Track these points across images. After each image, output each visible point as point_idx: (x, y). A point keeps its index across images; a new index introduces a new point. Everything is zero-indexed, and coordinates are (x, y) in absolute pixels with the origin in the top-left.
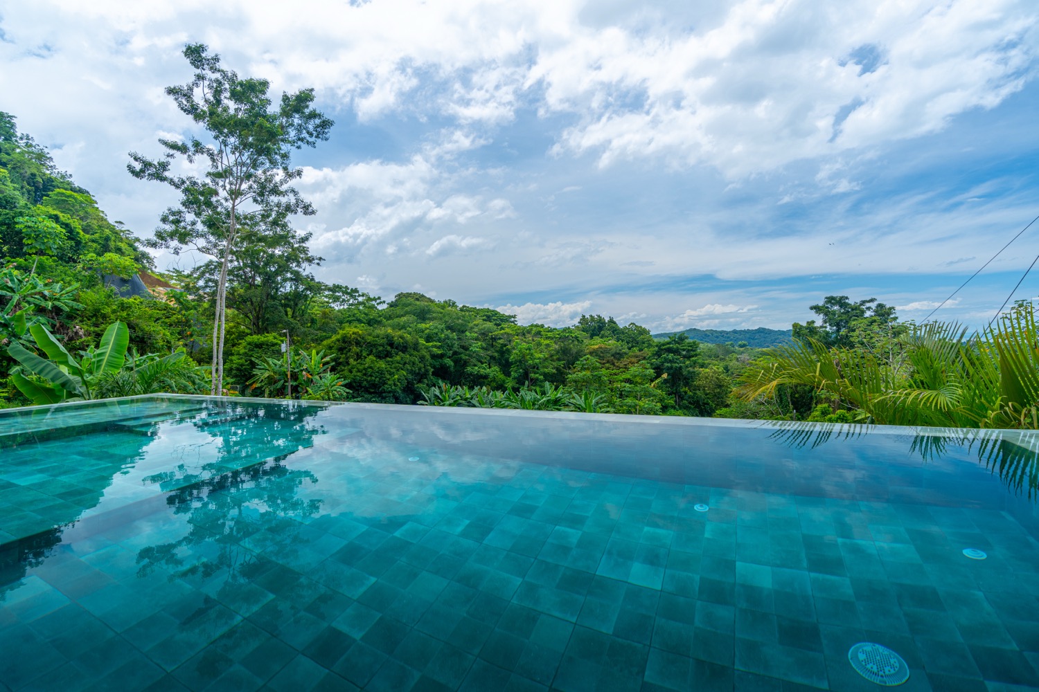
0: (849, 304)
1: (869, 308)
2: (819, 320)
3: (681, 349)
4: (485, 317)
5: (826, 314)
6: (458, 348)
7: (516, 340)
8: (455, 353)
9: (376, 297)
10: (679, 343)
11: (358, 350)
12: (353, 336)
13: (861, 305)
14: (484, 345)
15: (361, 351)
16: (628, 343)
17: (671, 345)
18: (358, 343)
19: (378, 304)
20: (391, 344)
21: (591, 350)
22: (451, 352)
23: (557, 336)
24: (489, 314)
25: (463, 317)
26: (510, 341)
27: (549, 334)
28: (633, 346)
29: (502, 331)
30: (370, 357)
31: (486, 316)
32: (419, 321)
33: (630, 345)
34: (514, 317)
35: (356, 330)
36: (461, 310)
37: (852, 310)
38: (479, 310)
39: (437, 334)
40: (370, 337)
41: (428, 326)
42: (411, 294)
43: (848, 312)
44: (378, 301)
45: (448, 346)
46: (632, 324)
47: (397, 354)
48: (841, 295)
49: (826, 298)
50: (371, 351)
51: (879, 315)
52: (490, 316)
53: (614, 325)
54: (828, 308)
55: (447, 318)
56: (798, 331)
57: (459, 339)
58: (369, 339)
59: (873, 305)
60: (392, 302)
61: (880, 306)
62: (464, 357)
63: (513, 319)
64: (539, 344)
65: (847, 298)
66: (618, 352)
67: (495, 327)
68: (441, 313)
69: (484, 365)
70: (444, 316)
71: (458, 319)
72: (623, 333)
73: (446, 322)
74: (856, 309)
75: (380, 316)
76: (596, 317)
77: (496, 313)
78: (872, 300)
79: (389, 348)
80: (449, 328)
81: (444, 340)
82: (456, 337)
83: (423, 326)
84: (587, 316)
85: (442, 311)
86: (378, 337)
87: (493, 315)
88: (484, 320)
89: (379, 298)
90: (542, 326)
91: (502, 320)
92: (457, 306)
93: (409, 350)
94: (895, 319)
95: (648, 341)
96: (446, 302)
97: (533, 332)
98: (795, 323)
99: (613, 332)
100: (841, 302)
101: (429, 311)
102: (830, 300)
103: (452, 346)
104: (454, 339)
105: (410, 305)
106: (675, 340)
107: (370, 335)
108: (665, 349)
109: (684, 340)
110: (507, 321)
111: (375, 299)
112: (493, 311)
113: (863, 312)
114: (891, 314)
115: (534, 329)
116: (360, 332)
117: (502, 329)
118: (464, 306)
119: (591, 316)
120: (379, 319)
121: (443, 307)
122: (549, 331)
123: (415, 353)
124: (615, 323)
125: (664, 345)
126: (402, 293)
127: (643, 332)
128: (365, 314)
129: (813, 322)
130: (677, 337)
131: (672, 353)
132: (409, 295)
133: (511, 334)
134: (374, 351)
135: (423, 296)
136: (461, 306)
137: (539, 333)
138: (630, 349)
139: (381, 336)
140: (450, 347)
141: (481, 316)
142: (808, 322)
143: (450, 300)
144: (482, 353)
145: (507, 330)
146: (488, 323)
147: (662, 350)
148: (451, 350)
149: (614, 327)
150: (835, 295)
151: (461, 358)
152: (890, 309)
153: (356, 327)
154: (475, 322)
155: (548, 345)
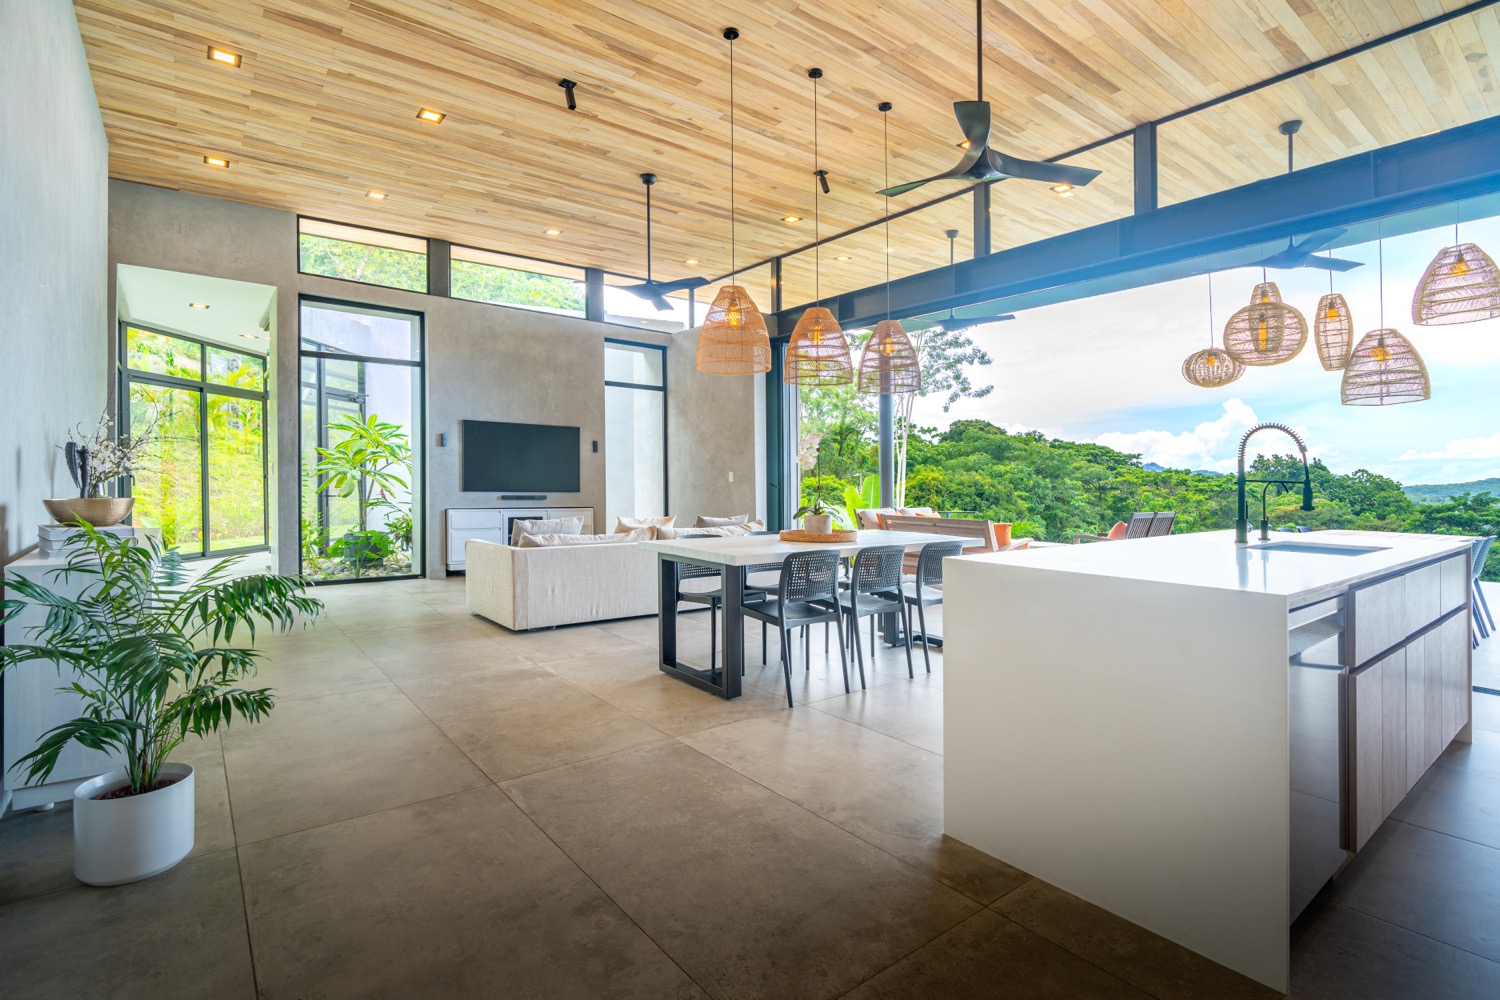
3: (1480, 521)
4: (1090, 457)
6: (1052, 501)
7: (1144, 492)
8: (1048, 508)
9: (931, 428)
10: (1475, 510)
11: (939, 500)
12: (933, 482)
14: (1093, 499)
15: (943, 502)
16: (1352, 504)
17: (1456, 513)
18: (938, 492)
19: (933, 437)
20: (980, 495)
21: (1278, 513)
22: (1043, 506)
23: (1216, 488)
24: (1097, 451)
25: (1060, 456)
26: (1131, 493)
27: (1201, 485)
28: (1363, 510)
29: (1120, 479)
30: (957, 510)
31: (1092, 455)
32: (995, 461)
33: (1358, 508)
34: (1138, 456)
35: (936, 475)
36: (1052, 446)
38: (1079, 445)
39: (1022, 479)
40: (953, 485)
41: (1008, 468)
42: (971, 422)
44: (934, 433)
45: (1039, 497)
46: (1359, 471)
47: (989, 507)
50: (956, 502)
52: (1097, 455)
53: (1323, 473)
55: (1035, 458)
57: (1054, 488)
58: (954, 487)
60: (945, 433)
62: (1060, 514)
63: (1135, 460)
64: (1184, 500)
66: (1335, 518)
67: (1109, 472)
68: (1026, 450)
69: (1092, 527)
70: (1031, 454)
71: (1053, 459)
72: (1342, 487)
73: (1033, 463)
75: (939, 454)
76: (1285, 458)
77: (1106, 451)
79: (978, 500)
80: (1038, 472)
81: (1034, 487)
82: (1050, 486)
83: (1001, 468)
84: (1268, 456)
85: (1027, 447)
86: (962, 484)
87: (1103, 454)
88: (1090, 461)
89: (935, 429)
90: (1188, 472)
91: (1116, 461)
92: (1045, 440)
93: (1001, 502)
95: (1398, 502)
96: (1028, 434)
97: (1174, 481)
99: (1322, 484)
101: (1008, 448)
103: (1044, 498)
104: (1048, 488)
105: (979, 438)
106: (1465, 504)
107: (951, 481)
108: (1442, 519)
109: (1487, 503)
110: (1126, 463)
111: (929, 431)
112: (1103, 448)
115: (1175, 477)
116: (941, 478)
117: (1121, 475)
118: (1055, 440)
119: (1276, 457)
120: (939, 457)
121: (1026, 442)
122: (1200, 481)
123: (1011, 507)
124: (1324, 469)
125: (1439, 511)
126: (959, 421)
127: (1383, 485)
128: (920, 450)
130: (1470, 498)
131: (1457, 526)
132: (969, 423)
133: (1135, 484)
134: (959, 502)
135: (989, 424)
136: (1051, 439)
137: (1183, 483)
138: (1357, 514)
139: (966, 484)
140: (1041, 499)
141: (1085, 456)
143: (1035, 432)
144: (1088, 509)
145: (1128, 477)
146: (1097, 466)
147: (1435, 519)
148: (1042, 503)
149: (1322, 476)
151: (1056, 515)
153: (932, 471)
154: (1076, 464)
155: (1199, 502)
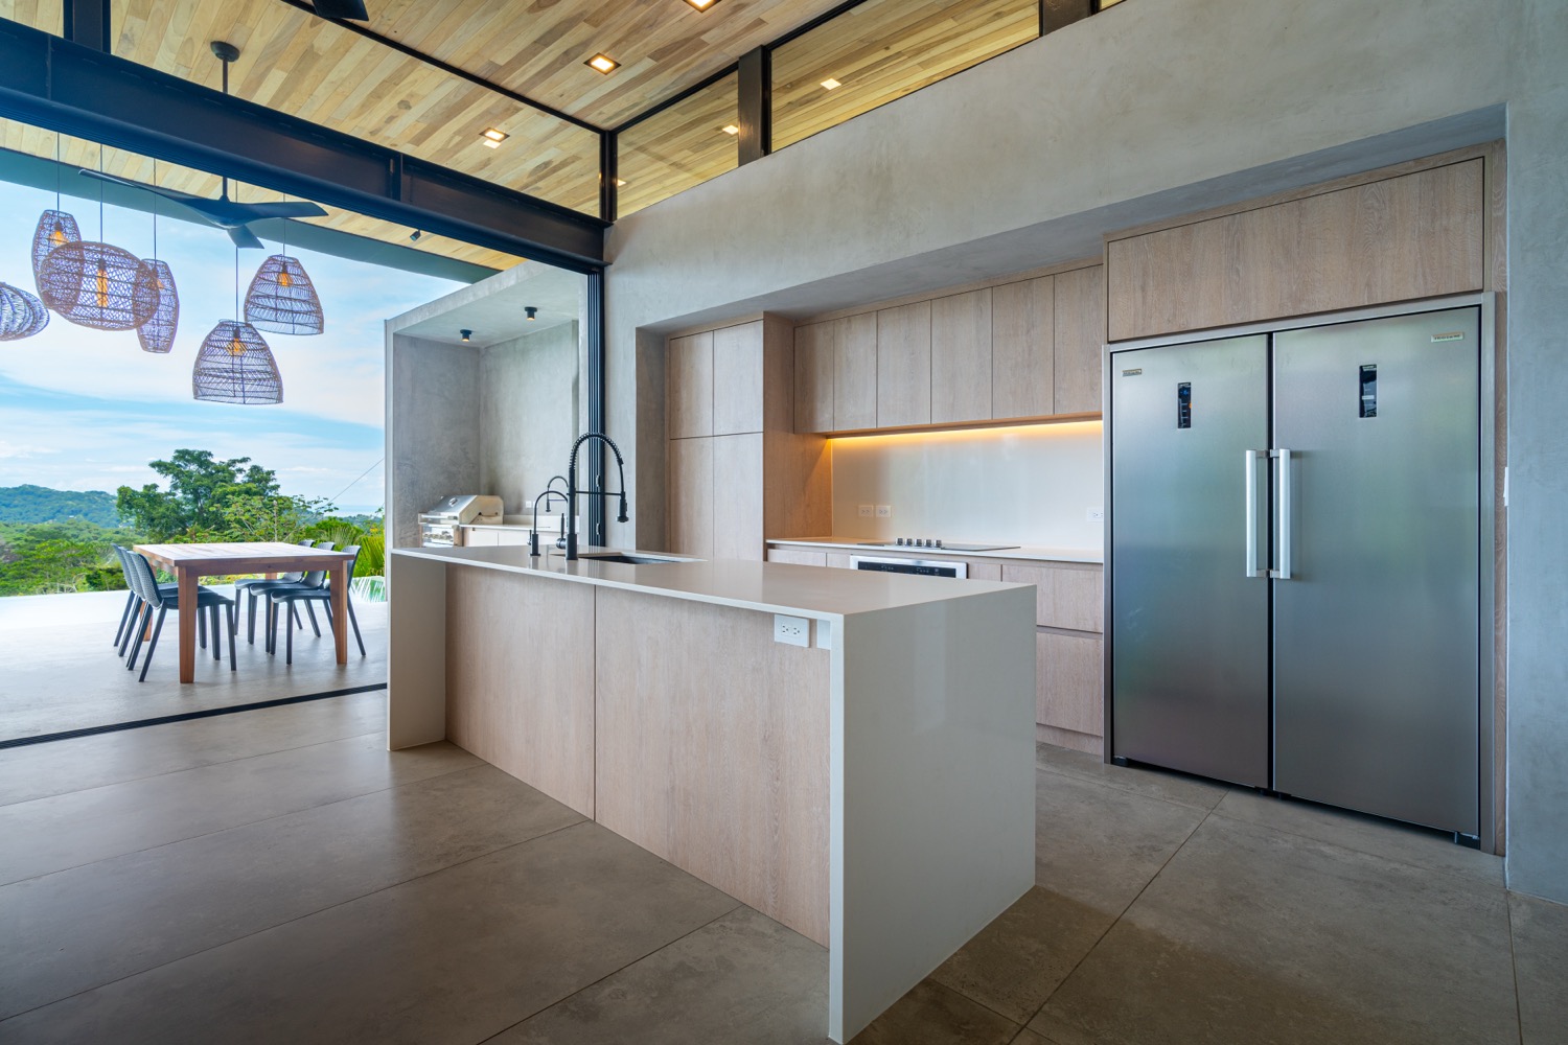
0: (213, 463)
1: (240, 471)
2: (164, 484)
5: (176, 476)
13: (229, 465)
37: (218, 472)
43: (212, 474)
48: (201, 449)
49: (177, 451)
51: (254, 481)
54: (179, 466)
56: (127, 499)
59: (247, 467)
61: (256, 469)
65: (210, 454)
74: (223, 471)
78: (244, 460)
94: (276, 487)
98: (123, 487)
100: (201, 459)
102: (183, 455)
113: (233, 475)
114: (270, 480)
129: (155, 486)
142: (146, 487)
150: (191, 449)
152: (269, 473)
